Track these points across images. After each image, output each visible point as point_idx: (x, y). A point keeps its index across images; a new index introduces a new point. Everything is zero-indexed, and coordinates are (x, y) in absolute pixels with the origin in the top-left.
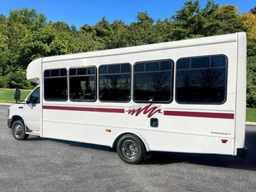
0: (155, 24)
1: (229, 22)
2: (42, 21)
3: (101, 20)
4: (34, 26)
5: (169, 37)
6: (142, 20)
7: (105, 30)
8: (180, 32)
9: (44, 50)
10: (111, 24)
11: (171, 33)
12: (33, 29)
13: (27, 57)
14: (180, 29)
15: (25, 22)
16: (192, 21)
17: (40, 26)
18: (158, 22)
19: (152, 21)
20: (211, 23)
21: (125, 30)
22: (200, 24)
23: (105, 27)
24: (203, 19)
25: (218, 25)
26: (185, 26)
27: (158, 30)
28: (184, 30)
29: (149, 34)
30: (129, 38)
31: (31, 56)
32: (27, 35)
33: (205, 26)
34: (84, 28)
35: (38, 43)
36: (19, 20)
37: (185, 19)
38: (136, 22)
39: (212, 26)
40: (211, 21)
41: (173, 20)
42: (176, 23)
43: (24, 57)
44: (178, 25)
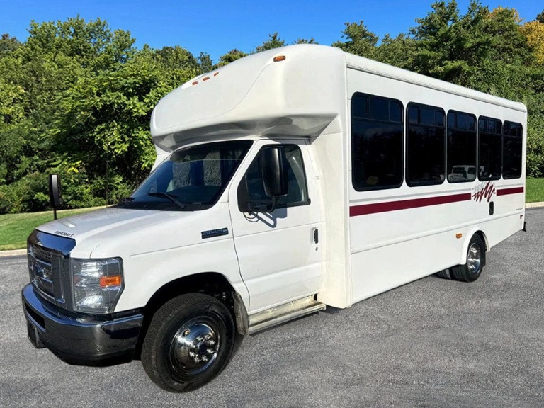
0: (379, 44)
1: (506, 37)
2: (122, 47)
4: (101, 59)
6: (354, 37)
8: (425, 57)
9: (130, 112)
11: (410, 60)
12: (97, 67)
13: (81, 132)
14: (425, 52)
15: (76, 51)
16: (446, 38)
17: (119, 58)
19: (373, 39)
20: (478, 40)
22: (460, 41)
24: (464, 32)
25: (488, 43)
26: (434, 47)
27: (386, 55)
28: (432, 54)
31: (91, 129)
32: (81, 81)
33: (468, 45)
34: (228, 59)
35: (111, 97)
36: (59, 47)
37: (434, 34)
39: (479, 44)
40: (478, 36)
41: (412, 36)
42: (418, 42)
43: (71, 132)
44: (421, 45)
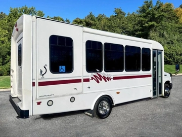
0: (126, 16)
1: (169, 13)
3: (89, 14)
5: (135, 24)
6: (118, 13)
7: (92, 22)
8: (142, 21)
10: (96, 17)
11: (137, 22)
14: (142, 19)
18: (128, 14)
19: (124, 14)
20: (160, 14)
21: (106, 21)
22: (153, 15)
23: (92, 19)
24: (155, 12)
25: (163, 15)
26: (145, 17)
27: (129, 20)
29: (123, 23)
30: (109, 27)
34: (76, 21)
37: (144, 12)
38: (114, 15)
41: (137, 13)
42: (139, 15)
